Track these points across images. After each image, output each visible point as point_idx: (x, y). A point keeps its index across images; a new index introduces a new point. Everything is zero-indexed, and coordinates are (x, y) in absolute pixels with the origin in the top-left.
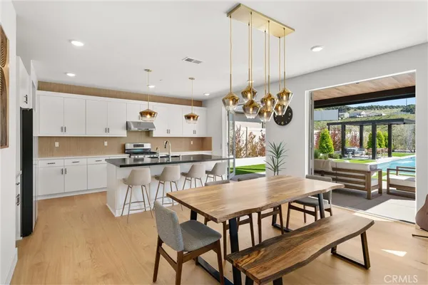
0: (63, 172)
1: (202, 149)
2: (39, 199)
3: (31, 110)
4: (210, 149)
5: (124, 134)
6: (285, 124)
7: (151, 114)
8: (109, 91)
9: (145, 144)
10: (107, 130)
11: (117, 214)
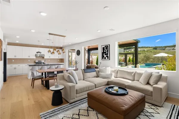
0: (15, 68)
1: (62, 62)
2: (8, 76)
3: (6, 52)
4: (64, 62)
5: (35, 58)
6: (79, 55)
7: (40, 53)
8: (30, 45)
9: (42, 61)
10: (29, 57)
11: (29, 78)
